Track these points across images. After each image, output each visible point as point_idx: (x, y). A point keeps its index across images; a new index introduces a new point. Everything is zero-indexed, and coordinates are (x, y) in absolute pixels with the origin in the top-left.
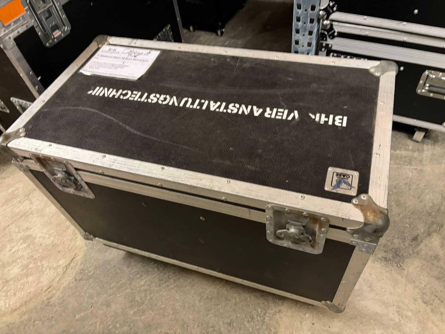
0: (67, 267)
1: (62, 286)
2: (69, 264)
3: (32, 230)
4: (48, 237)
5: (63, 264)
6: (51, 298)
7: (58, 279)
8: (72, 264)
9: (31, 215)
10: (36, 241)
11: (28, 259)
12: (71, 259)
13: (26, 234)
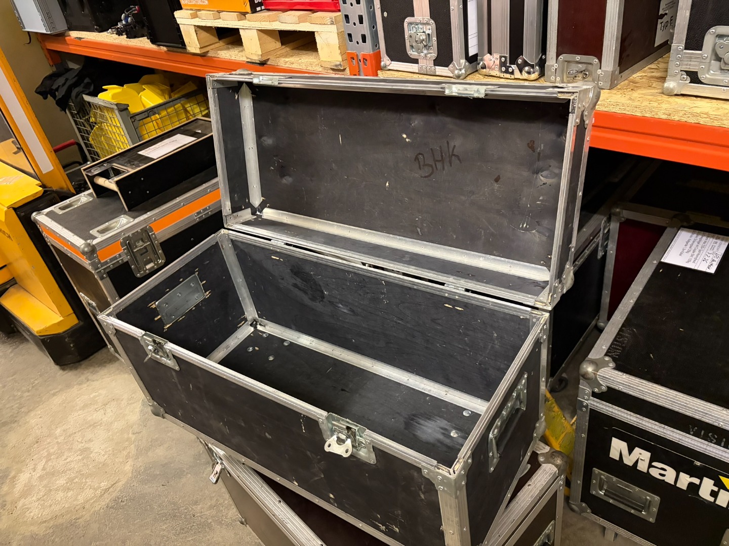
0: (106, 490)
1: (93, 510)
2: (110, 488)
3: (93, 443)
4: (103, 453)
5: (103, 487)
6: (79, 519)
7: (93, 501)
8: (111, 489)
9: (99, 427)
10: (91, 456)
11: (77, 472)
12: (112, 483)
13: (87, 446)
